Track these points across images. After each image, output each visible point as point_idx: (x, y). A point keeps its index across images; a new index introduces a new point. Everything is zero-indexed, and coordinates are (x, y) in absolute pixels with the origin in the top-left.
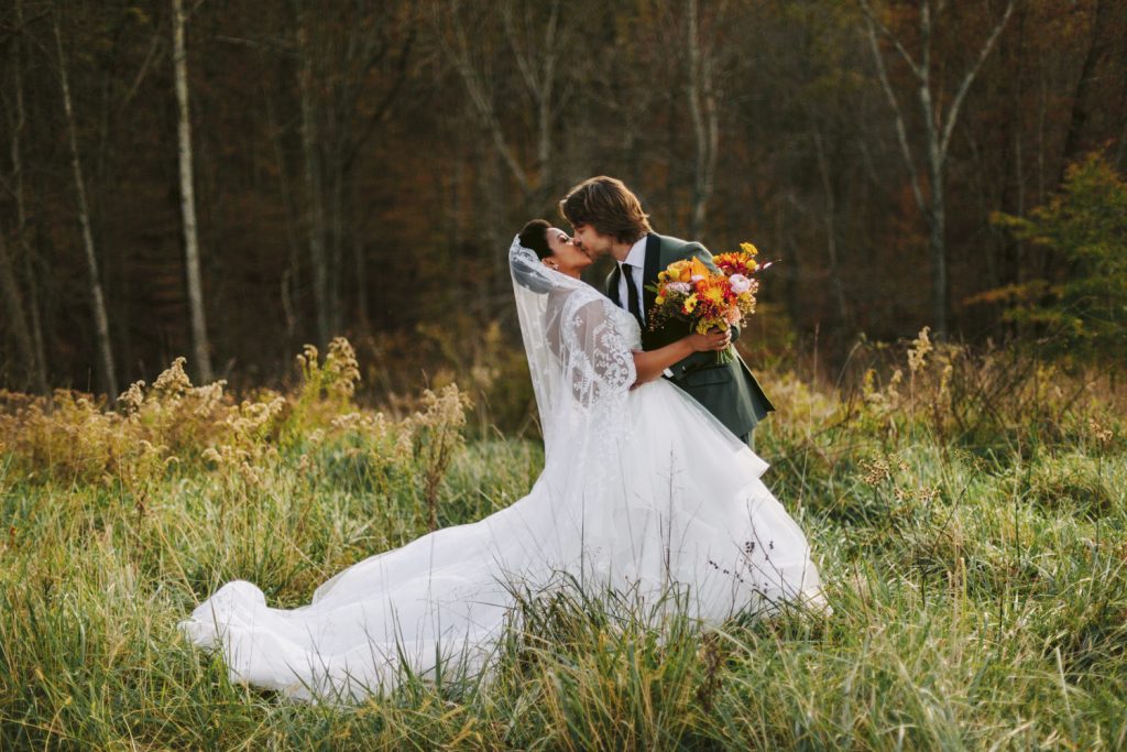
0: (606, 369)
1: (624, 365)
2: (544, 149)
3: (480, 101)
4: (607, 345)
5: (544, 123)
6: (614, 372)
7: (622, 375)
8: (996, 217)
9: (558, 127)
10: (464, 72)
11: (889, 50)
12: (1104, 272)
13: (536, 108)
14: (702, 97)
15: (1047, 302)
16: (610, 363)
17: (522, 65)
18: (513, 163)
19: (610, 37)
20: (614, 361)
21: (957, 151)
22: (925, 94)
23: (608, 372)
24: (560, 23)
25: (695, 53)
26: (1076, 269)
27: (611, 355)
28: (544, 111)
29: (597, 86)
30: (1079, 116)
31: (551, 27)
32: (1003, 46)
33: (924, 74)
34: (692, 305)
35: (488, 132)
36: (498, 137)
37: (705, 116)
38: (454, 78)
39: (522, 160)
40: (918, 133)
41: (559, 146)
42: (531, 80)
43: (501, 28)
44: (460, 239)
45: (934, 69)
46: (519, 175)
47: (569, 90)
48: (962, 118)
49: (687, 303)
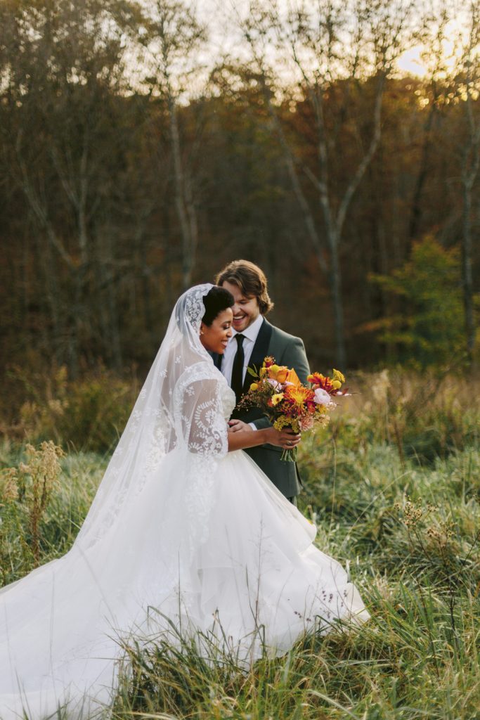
0: (204, 440)
1: (219, 441)
2: (83, 242)
3: (38, 210)
4: (208, 420)
5: (82, 223)
6: (210, 444)
7: (216, 448)
8: (371, 277)
9: (90, 226)
10: (26, 191)
11: (300, 173)
12: (438, 309)
13: (75, 214)
14: (186, 205)
15: (404, 328)
16: (208, 436)
17: (64, 184)
18: (62, 249)
19: (124, 166)
20: (213, 435)
21: (345, 236)
22: (325, 201)
23: (205, 444)
24: (90, 157)
25: (179, 177)
26: (421, 308)
27: (210, 430)
28: (82, 215)
29: (116, 198)
30: (417, 212)
31: (83, 161)
32: (369, 170)
33: (323, 188)
34: (278, 399)
35: (44, 231)
36: (52, 233)
37: (188, 217)
38: (19, 195)
39: (67, 247)
40: (321, 225)
41: (91, 238)
42: (72, 195)
43: (50, 161)
44: (27, 301)
45: (330, 185)
46: (67, 258)
47: (98, 201)
48: (349, 216)
49: (275, 397)
